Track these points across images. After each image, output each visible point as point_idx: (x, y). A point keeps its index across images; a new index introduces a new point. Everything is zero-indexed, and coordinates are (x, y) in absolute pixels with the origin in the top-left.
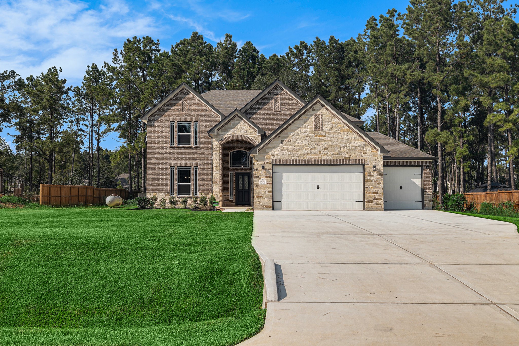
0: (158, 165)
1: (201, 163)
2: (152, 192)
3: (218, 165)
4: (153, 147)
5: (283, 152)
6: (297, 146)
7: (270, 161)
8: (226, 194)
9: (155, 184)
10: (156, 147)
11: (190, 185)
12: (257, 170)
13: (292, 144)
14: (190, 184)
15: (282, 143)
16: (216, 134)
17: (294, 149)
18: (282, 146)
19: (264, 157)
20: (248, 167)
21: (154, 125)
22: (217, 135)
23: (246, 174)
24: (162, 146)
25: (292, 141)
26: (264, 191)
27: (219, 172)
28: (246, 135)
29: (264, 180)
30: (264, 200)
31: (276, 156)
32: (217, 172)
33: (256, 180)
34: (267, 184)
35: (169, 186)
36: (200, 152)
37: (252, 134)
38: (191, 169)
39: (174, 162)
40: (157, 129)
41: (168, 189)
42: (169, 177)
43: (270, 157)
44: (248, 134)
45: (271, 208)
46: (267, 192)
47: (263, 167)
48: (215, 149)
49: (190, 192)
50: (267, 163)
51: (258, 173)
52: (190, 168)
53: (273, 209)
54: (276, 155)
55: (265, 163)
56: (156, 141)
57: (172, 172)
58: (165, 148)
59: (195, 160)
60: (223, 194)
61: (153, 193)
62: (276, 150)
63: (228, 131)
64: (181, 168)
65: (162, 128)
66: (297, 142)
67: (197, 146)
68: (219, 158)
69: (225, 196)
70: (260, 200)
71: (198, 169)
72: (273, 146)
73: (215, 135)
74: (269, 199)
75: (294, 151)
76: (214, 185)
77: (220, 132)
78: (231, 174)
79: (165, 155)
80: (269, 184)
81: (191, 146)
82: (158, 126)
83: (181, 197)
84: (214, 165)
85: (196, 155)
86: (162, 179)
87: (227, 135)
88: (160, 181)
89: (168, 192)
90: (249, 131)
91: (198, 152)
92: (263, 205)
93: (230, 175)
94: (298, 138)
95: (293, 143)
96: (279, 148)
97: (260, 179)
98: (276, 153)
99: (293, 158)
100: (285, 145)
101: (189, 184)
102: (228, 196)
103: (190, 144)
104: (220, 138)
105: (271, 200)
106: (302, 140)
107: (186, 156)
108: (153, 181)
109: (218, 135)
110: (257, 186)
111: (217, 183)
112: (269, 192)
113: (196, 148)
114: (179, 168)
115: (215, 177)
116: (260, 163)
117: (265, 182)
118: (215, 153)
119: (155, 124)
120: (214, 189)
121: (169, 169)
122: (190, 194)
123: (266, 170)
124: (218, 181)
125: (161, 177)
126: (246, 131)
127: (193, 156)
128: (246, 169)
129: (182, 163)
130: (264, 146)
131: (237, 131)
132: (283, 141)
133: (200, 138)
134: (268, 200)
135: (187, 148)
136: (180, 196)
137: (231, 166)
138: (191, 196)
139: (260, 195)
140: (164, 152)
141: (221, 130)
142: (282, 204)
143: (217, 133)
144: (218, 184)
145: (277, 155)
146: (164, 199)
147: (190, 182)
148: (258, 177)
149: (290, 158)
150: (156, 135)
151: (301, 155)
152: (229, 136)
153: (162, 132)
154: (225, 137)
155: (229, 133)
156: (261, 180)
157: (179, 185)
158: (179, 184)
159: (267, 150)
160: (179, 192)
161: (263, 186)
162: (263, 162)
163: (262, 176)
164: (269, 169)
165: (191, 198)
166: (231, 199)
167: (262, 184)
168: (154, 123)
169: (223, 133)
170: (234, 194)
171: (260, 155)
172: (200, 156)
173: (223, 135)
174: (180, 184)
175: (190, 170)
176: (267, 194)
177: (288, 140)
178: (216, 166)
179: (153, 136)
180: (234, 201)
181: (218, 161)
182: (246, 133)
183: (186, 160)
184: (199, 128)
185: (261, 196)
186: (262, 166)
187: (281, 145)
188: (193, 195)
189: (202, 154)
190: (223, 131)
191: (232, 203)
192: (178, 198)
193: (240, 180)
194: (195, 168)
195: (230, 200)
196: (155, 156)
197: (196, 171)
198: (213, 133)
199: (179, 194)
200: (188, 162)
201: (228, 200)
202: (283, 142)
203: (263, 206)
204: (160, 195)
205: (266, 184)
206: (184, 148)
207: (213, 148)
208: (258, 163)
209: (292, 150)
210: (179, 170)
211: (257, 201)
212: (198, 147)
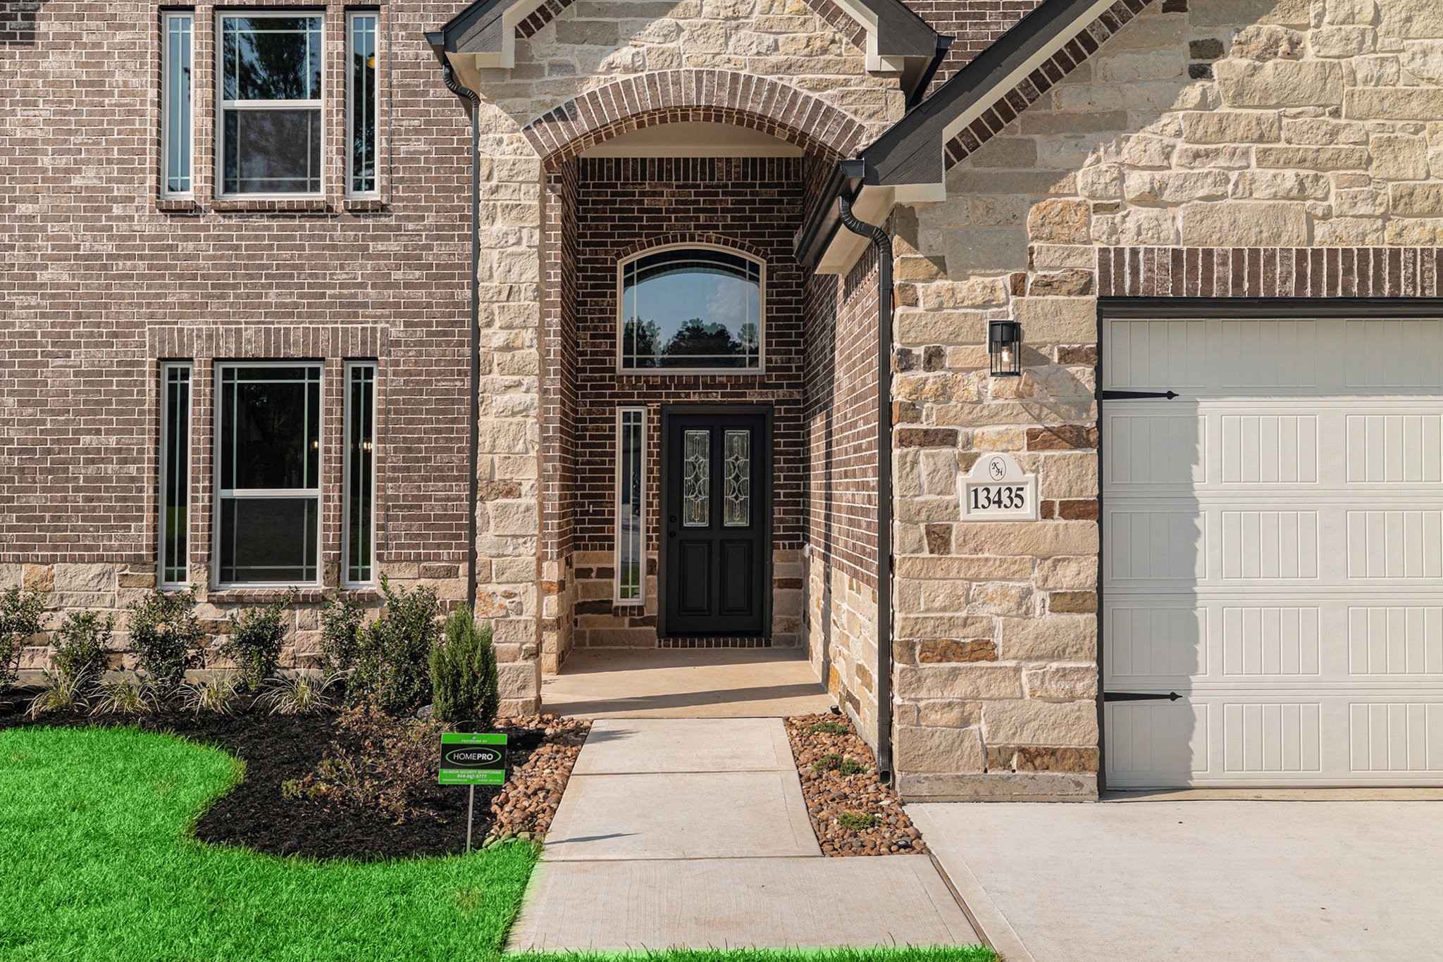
0: (63, 344)
1: (398, 330)
2: (18, 561)
3: (528, 335)
4: (23, 209)
5: (1210, 167)
6: (1360, 106)
7: (1077, 262)
8: (594, 560)
9: (36, 499)
10: (44, 203)
11: (313, 502)
12: (934, 358)
13: (1308, 77)
14: (317, 493)
15: (1199, 73)
16: (508, 59)
17: (1334, 133)
18: (1203, 104)
19: (1017, 219)
20: (748, 370)
21: (29, 37)
22: (515, 72)
23: (736, 420)
24: (90, 195)
25: (1310, 53)
26: (1015, 587)
27: (534, 396)
28: (777, 69)
29: (1013, 475)
30: (1006, 688)
31: (1140, 215)
32: (517, 398)
33: (923, 468)
34: (1046, 510)
35: (148, 515)
36: (394, 246)
37: (826, 67)
38: (322, 381)
39: (186, 325)
40: (53, 63)
41: (141, 534)
42: (145, 442)
43: (1075, 218)
44: (789, 68)
45: (1090, 778)
46: (1038, 597)
47: (1007, 334)
48: (504, 196)
49: (312, 560)
50: (1047, 285)
51: (943, 393)
52: (315, 373)
53: (1106, 792)
54: (1141, 201)
55: (1018, 287)
56: (46, 161)
57: (177, 402)
58: (117, 210)
59: (352, 309)
60: (569, 563)
61: (26, 568)
62: (1134, 146)
63: (613, 40)
64: (244, 373)
65: (95, 58)
66: (1363, 65)
67: (374, 196)
68: (532, 273)
69: (583, 573)
70: (961, 688)
71: (375, 380)
72: (1104, 99)
73: (502, 71)
74: (1063, 674)
75: (1335, 163)
76: (488, 508)
77: (545, 43)
78: (626, 416)
79: (121, 266)
80: (1071, 510)
81: (321, 196)
82: (62, 43)
83: (240, 601)
84: (492, 338)
85: (360, 270)
86: (95, 457)
87: (611, 68)
88: (82, 471)
89: (137, 561)
90: (802, 36)
91: (381, 246)
92: (1001, 740)
93: (619, 424)
94: (1376, 20)
95: (1326, 71)
96: (1171, 121)
97: (967, 462)
98: (1136, 182)
99: (1321, 230)
100: (1238, 98)
101: (304, 492)
102: (609, 573)
103: (315, 187)
104: (544, 94)
105: (1090, 681)
106: (1418, 45)
107: (282, 279)
108: (21, 471)
109: (524, 67)
110: (939, 539)
111: (511, 491)
112: (1064, 602)
113: (359, 210)
114: (228, 373)
115: (502, 443)
116: (973, 286)
117: (1017, 495)
118: (500, 226)
119: (42, 26)
120: (485, 542)
121: (150, 383)
122: (311, 576)
123: (1027, 358)
124: (529, 476)
125: (85, 440)
126: (769, 40)
127: (341, 276)
128: (736, 382)
129: (249, 332)
130: (1006, 110)
131: (692, 39)
132: (1215, 49)
133: (391, 136)
134: (1055, 688)
135: (289, 212)
136: (237, 588)
137: (628, 363)
138: (318, 586)
139: (966, 636)
140: (108, 247)
141: (550, 29)
142: (1190, 719)
143: (520, 53)
144: (529, 499)
145: (1152, 198)
146: (88, 621)
147: (313, 484)
148: (949, 438)
149: (1292, 236)
150: (45, 111)
151: (1403, 203)
152: (620, 78)
153: (97, 86)
154: (592, 86)
155: (624, 55)
156: (979, 473)
157: (227, 504)
158: (226, 494)
159: (1047, 152)
160: (226, 559)
161: (1000, 536)
162: (1004, 281)
163: (990, 430)
164: (1068, 356)
165: (318, 601)
166: (624, 594)
167: (994, 512)
168: (30, 17)
169: (570, 53)
170: (651, 563)
171: (965, 201)
172: (397, 275)
173: (567, 68)
174: (238, 493)
175: (314, 389)
176: (1044, 618)
177: (1273, 43)
178: (507, 348)
179: (26, 123)
180: (653, 610)
181: (527, 302)
182: (774, 58)
183: (288, 312)
184: (389, 57)
185: (983, 650)
186: (990, 314)
187: (1194, 92)
188: (335, 577)
189: (409, 259)
190: (565, 35)
191: (633, 623)
192: (221, 603)
193: (697, 460)
194: (356, 373)
195: (618, 601)
196: (43, 277)
197: (361, 398)
198: (484, 46)
199: (226, 577)
200: (297, 328)
201: (604, 607)
202: (1217, 67)
203: (997, 757)
204: (78, 582)
205: (1029, 510)
206: (269, 211)
207: (484, 186)
208: (942, 284)
209: (1308, 146)
210: (227, 389)
211: (938, 697)
212: (380, 209)
